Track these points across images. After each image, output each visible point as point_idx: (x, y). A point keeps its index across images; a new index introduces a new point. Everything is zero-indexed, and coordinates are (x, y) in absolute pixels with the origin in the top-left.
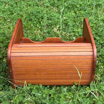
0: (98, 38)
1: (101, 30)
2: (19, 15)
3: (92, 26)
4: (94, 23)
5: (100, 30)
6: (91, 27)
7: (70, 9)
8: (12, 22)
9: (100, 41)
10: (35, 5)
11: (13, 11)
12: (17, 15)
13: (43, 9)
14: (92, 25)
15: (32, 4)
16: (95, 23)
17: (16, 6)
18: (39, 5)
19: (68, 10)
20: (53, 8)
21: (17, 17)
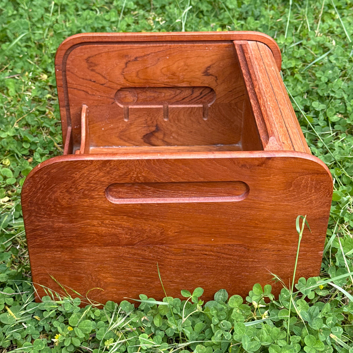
0: (317, 105)
1: (324, 79)
2: (30, 44)
3: (292, 66)
4: (298, 56)
5: (322, 79)
6: (289, 69)
7: (204, 15)
8: (7, 69)
9: (329, 114)
10: (80, 9)
11: (8, 31)
12: (24, 44)
13: (113, 19)
14: (293, 64)
15: (70, 4)
16: (300, 58)
17: (15, 12)
18: (94, 8)
19: (198, 20)
20: (147, 14)
21: (25, 49)
